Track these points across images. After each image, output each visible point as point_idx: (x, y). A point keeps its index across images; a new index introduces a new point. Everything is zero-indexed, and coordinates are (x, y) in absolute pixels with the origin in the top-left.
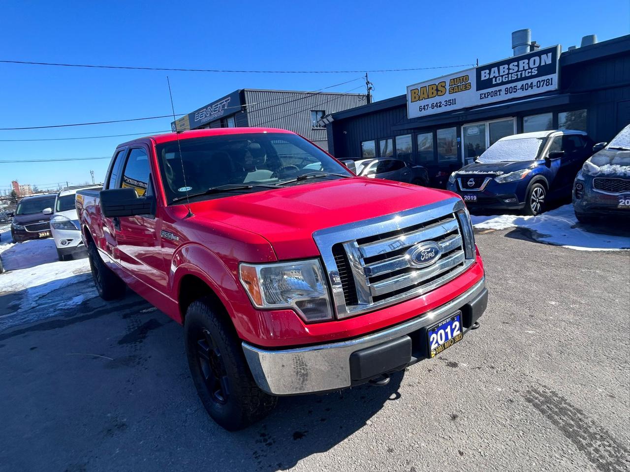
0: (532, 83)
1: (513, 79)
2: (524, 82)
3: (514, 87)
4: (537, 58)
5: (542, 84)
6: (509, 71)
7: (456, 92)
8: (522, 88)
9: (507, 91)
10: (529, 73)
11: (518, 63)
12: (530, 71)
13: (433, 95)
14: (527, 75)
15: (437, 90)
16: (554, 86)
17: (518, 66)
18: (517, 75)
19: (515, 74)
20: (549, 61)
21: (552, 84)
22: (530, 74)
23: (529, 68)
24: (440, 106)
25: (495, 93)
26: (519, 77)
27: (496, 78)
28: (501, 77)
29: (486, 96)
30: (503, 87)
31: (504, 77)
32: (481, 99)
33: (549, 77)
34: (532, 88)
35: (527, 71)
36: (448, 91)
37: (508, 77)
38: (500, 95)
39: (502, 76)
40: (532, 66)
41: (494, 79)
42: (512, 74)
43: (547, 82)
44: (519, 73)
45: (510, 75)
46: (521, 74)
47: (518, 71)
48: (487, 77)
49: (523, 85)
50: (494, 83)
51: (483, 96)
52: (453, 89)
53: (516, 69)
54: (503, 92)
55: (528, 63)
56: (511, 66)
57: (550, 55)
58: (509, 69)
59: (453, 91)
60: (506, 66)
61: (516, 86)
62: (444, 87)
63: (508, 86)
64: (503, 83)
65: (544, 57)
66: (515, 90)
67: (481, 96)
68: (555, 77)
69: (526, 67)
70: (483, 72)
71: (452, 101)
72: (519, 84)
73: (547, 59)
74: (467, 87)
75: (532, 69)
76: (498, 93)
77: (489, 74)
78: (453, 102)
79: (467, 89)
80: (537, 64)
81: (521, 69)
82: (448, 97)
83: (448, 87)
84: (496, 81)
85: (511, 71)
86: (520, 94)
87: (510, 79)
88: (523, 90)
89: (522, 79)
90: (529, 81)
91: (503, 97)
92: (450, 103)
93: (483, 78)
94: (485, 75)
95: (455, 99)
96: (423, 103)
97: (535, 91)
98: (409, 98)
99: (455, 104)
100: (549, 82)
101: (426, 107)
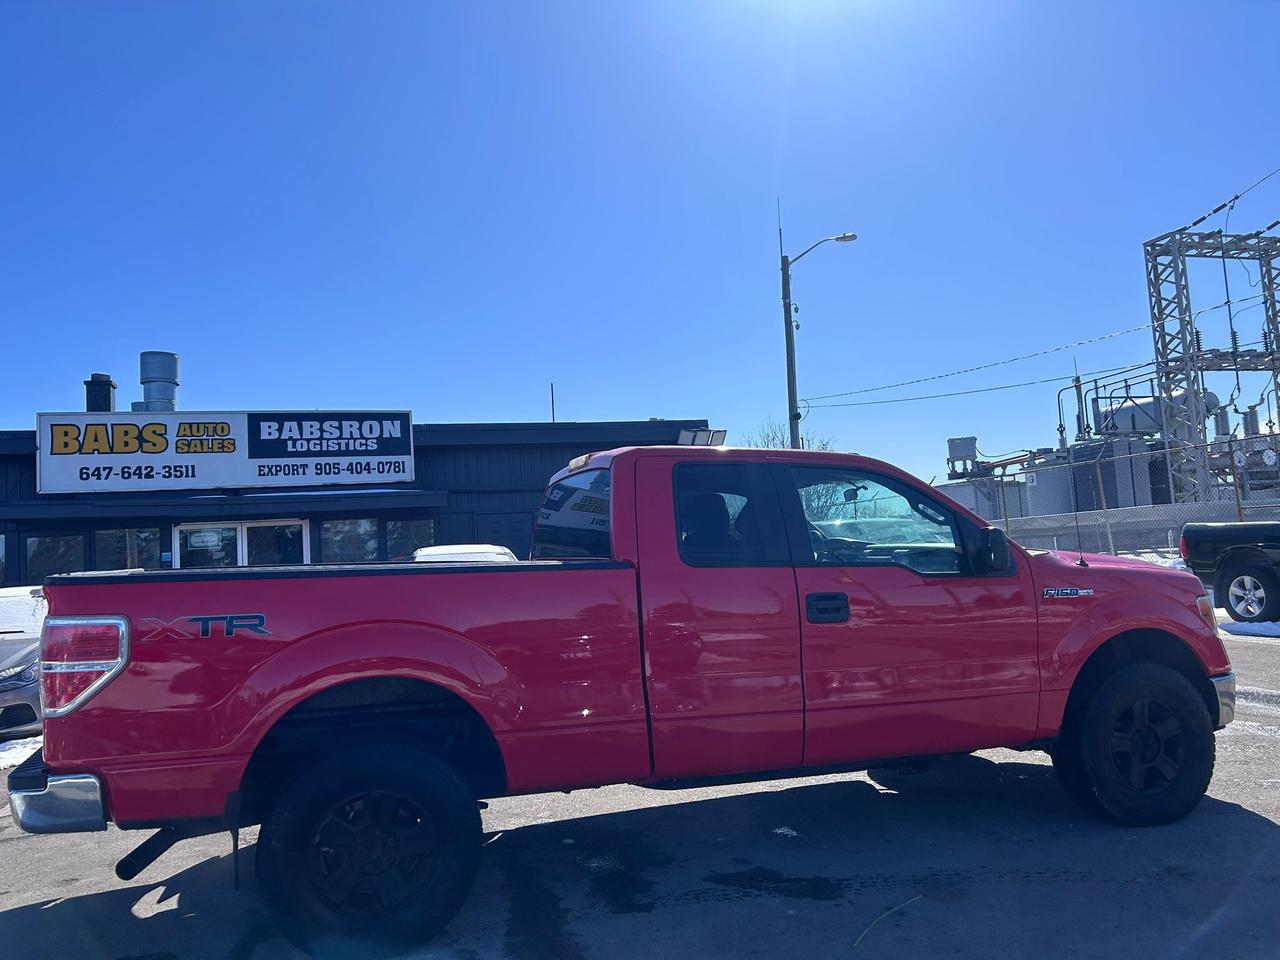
0: (368, 464)
1: (330, 449)
2: (354, 460)
3: (334, 464)
4: (375, 424)
5: (387, 467)
6: (322, 435)
7: (196, 452)
8: (350, 468)
9: (320, 470)
10: (361, 445)
11: (341, 424)
12: (364, 442)
13: (127, 449)
14: (358, 448)
15: (141, 439)
16: (409, 476)
17: (340, 428)
18: (339, 444)
19: (336, 442)
20: (397, 434)
21: (404, 471)
22: (364, 448)
23: (362, 437)
24: (148, 476)
25: (295, 469)
26: (343, 448)
27: (295, 441)
28: (305, 443)
29: (274, 470)
30: (312, 461)
31: (312, 442)
32: (260, 475)
33: (400, 458)
34: (369, 472)
35: (358, 442)
36: (172, 446)
37: (321, 444)
38: (304, 474)
39: (308, 440)
40: (366, 434)
41: (290, 443)
42: (328, 440)
43: (395, 467)
44: (343, 442)
45: (324, 442)
46: (347, 445)
47: (340, 438)
48: (275, 435)
49: (351, 464)
50: (290, 448)
51: (266, 471)
52: (189, 445)
53: (337, 433)
54: (312, 470)
55: (360, 429)
56: (326, 425)
57: (397, 423)
58: (321, 430)
59: (184, 447)
60: (317, 425)
61: (338, 464)
62: (161, 435)
63: (323, 460)
64: (309, 454)
65: (387, 424)
66: (336, 471)
67: (260, 471)
68: (409, 461)
69: (356, 434)
70: (264, 425)
71: (184, 470)
72: (344, 461)
73: (393, 430)
74: (226, 446)
75: (367, 439)
76: (301, 471)
77: (280, 431)
78: (191, 471)
79: (225, 449)
80: (376, 433)
81: (346, 435)
82: (171, 457)
83: (172, 437)
84: (294, 446)
85: (325, 435)
86: (346, 478)
87: (325, 448)
88: (352, 473)
89: (347, 453)
90: (364, 460)
91: (311, 478)
92: (178, 474)
93: (264, 436)
94: (268, 431)
95: (193, 467)
96: (94, 461)
97: (374, 477)
98: (44, 443)
99: (193, 476)
100: (399, 468)
101: (104, 474)
